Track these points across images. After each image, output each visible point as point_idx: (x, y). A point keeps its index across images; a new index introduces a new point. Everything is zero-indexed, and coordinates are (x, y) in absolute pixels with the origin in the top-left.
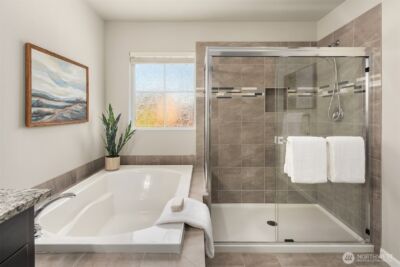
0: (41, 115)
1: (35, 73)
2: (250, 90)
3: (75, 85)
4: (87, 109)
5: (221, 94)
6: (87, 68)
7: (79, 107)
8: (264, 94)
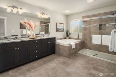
0: (58, 30)
1: (57, 26)
2: (95, 25)
3: (62, 27)
4: (64, 30)
5: (88, 26)
6: (64, 24)
7: (62, 29)
8: (99, 26)
